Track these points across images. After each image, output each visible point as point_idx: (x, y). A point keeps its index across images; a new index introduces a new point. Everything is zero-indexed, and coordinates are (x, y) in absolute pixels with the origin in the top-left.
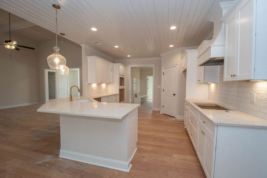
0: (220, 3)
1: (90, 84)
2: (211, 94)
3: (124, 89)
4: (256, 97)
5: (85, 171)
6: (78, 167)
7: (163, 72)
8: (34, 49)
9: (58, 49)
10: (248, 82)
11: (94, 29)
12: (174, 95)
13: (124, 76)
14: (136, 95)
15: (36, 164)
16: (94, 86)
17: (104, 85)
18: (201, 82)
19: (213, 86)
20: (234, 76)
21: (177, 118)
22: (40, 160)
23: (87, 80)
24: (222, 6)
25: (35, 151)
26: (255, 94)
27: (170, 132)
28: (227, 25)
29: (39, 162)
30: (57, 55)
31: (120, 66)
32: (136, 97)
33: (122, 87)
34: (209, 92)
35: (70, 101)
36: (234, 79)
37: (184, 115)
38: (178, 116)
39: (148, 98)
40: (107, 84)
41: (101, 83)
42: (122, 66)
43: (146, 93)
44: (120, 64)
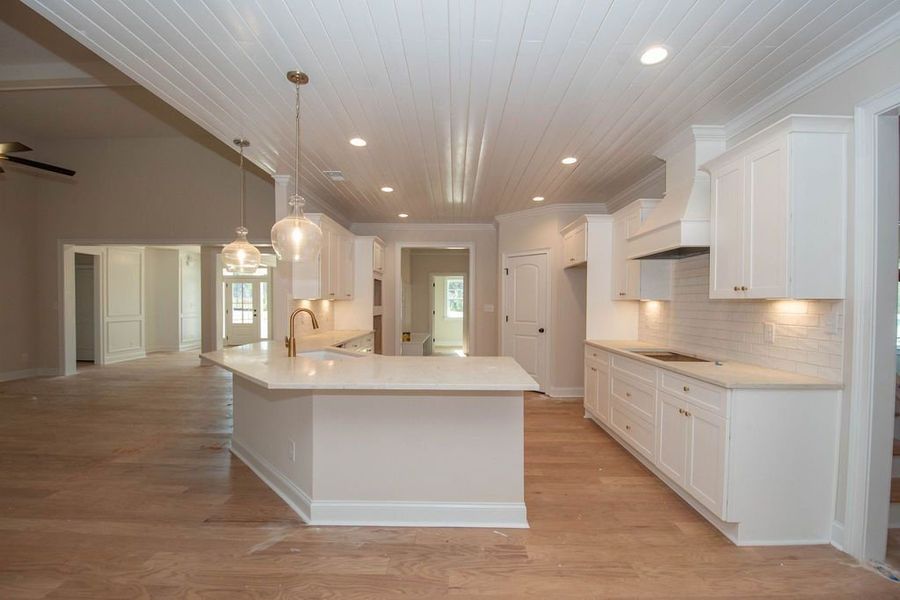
0: (694, 126)
1: (297, 301)
2: (647, 327)
3: (382, 316)
4: (777, 331)
5: (418, 542)
6: (391, 539)
7: (504, 267)
8: (71, 173)
9: (302, 202)
10: (763, 302)
11: (358, 142)
12: (542, 331)
13: (384, 275)
14: (409, 334)
15: (253, 554)
17: (326, 304)
18: (625, 297)
19: (653, 307)
20: (743, 289)
21: (551, 396)
22: (257, 543)
23: (290, 290)
24: (695, 132)
25: (206, 521)
26: (773, 324)
27: (559, 431)
28: (717, 181)
29: (255, 549)
30: (297, 221)
32: (409, 340)
33: (378, 311)
34: (640, 322)
35: (290, 356)
36: (742, 295)
37: (583, 385)
38: (552, 388)
39: (436, 344)
40: (333, 303)
42: (378, 246)
43: (428, 327)
44: (376, 240)
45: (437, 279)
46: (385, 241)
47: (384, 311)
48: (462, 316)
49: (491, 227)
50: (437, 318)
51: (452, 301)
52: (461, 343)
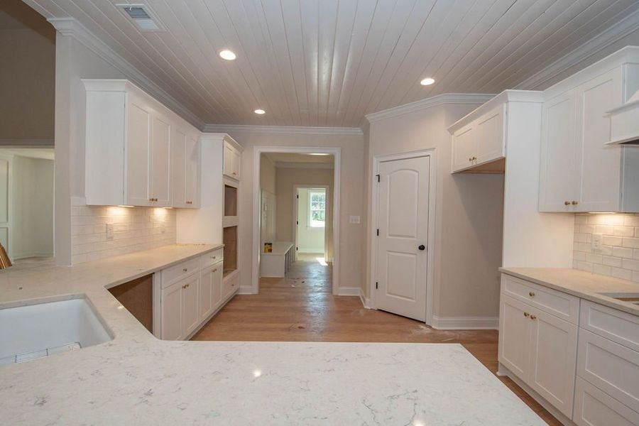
1: (97, 209)
3: (236, 227)
7: (375, 174)
12: (422, 248)
13: (237, 181)
14: (271, 244)
16: (117, 215)
17: (160, 214)
21: (433, 327)
23: (81, 193)
31: (226, 144)
32: (270, 251)
33: (231, 221)
38: (436, 318)
39: (299, 252)
40: (174, 210)
41: (152, 204)
42: (229, 145)
43: (291, 237)
44: (226, 138)
45: (301, 191)
46: (242, 144)
47: (239, 221)
48: (324, 226)
49: (358, 131)
50: (300, 228)
51: (314, 212)
52: (323, 251)
